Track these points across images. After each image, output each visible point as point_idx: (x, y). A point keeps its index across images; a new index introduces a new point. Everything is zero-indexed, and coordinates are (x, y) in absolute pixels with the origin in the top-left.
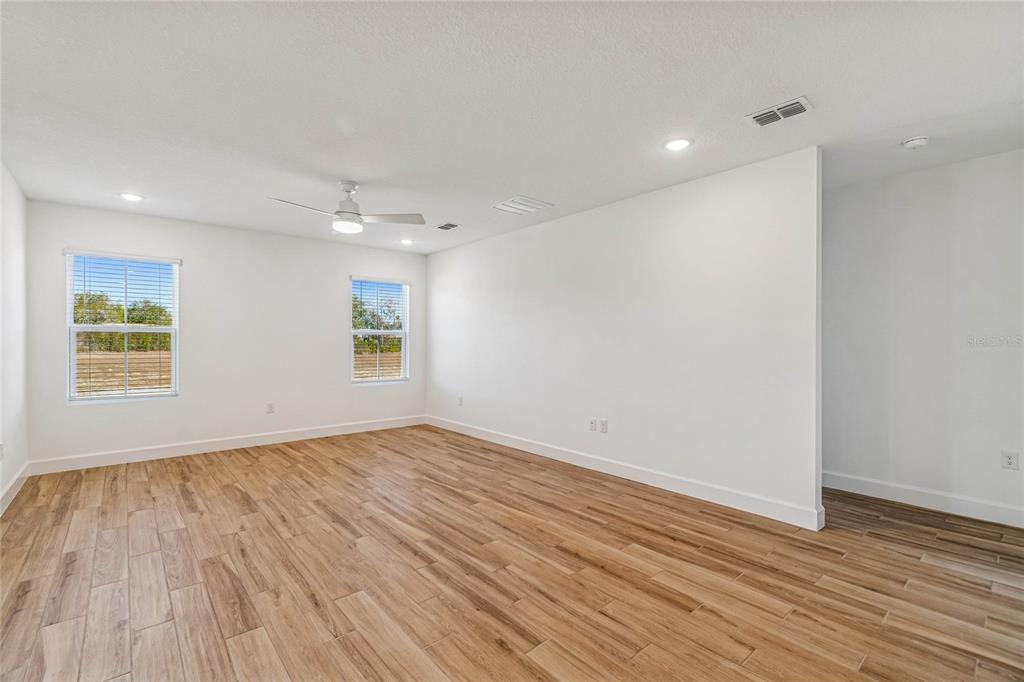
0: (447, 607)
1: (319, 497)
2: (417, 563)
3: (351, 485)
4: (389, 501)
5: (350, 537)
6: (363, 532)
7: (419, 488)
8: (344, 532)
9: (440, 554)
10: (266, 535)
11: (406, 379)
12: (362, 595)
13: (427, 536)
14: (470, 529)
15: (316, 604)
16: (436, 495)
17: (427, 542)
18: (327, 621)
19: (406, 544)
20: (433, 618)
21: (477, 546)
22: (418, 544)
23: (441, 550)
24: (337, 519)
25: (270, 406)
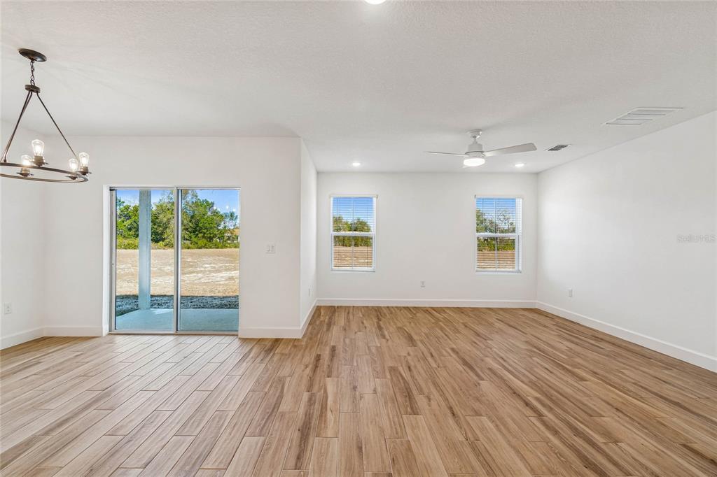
0: (556, 454)
1: (454, 347)
2: (529, 412)
3: (475, 343)
4: (505, 361)
5: (476, 378)
6: (485, 378)
7: (531, 357)
8: (471, 374)
9: (549, 411)
10: (422, 362)
11: (519, 271)
12: (484, 419)
13: (538, 395)
14: (577, 400)
15: (454, 414)
16: (547, 366)
17: (537, 399)
18: (461, 428)
19: (519, 396)
20: (544, 458)
21: (587, 417)
22: (529, 398)
23: (551, 409)
24: (465, 363)
25: (423, 283)
